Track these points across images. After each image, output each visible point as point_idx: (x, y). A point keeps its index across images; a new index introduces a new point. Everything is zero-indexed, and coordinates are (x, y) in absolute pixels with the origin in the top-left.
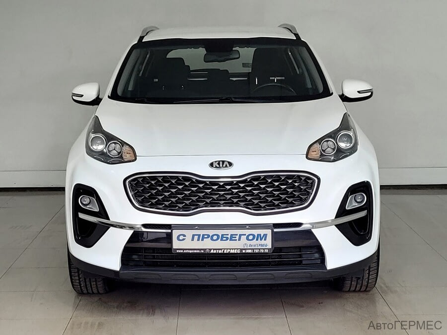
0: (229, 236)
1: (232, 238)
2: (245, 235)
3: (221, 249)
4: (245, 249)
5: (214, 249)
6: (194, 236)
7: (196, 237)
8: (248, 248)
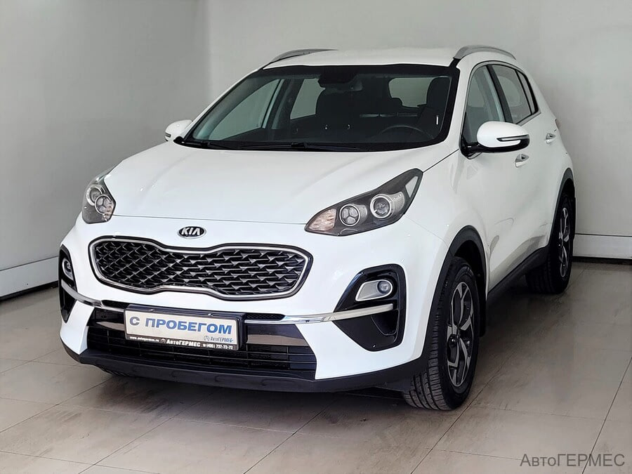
0: (187, 325)
1: (191, 327)
2: (205, 324)
3: (179, 340)
4: (206, 343)
5: (171, 339)
6: (148, 320)
7: (150, 323)
8: (210, 341)
